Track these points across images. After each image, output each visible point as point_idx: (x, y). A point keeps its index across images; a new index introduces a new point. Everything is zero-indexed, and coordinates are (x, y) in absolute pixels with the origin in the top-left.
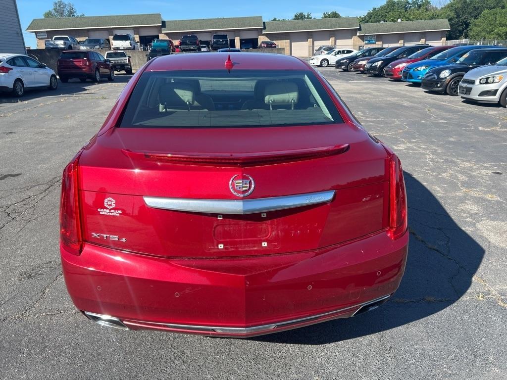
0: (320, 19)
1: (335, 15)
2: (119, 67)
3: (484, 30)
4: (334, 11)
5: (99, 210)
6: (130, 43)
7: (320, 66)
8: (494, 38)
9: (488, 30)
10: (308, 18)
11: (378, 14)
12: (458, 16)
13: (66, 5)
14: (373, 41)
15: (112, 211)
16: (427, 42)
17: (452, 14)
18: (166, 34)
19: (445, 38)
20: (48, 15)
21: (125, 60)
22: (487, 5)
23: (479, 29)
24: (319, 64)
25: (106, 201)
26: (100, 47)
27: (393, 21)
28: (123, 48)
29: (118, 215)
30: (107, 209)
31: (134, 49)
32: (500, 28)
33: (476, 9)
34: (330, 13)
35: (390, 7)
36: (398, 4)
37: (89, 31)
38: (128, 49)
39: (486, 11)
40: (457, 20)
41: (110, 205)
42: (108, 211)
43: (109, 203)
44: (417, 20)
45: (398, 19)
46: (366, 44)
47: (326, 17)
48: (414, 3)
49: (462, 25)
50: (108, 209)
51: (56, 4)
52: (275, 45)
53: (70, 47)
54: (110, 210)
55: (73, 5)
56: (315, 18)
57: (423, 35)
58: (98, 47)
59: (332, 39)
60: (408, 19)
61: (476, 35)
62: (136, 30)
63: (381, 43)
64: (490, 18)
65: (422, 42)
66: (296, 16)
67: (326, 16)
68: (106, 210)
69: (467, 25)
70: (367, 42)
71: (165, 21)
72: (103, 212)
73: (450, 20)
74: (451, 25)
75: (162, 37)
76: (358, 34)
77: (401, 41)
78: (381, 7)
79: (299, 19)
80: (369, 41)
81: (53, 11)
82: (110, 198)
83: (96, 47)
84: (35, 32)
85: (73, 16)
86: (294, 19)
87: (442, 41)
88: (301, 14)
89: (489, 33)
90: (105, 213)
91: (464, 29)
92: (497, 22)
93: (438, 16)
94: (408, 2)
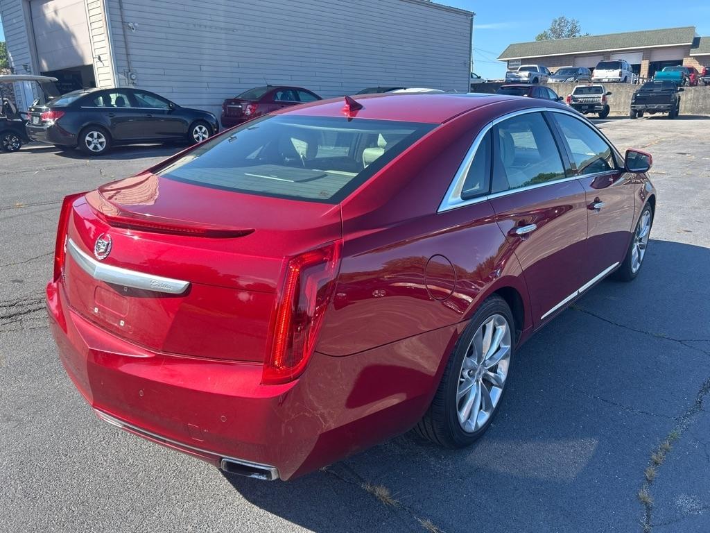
2: (587, 107)
6: (621, 72)
13: (568, 22)
18: (697, 58)
20: (540, 37)
21: (598, 98)
26: (575, 79)
28: (607, 80)
31: (625, 81)
37: (575, 57)
38: (614, 82)
51: (556, 22)
53: (536, 80)
55: (578, 22)
58: (572, 79)
62: (647, 53)
71: (700, 38)
75: (687, 62)
81: (550, 31)
83: (569, 79)
84: (508, 61)
85: (574, 36)
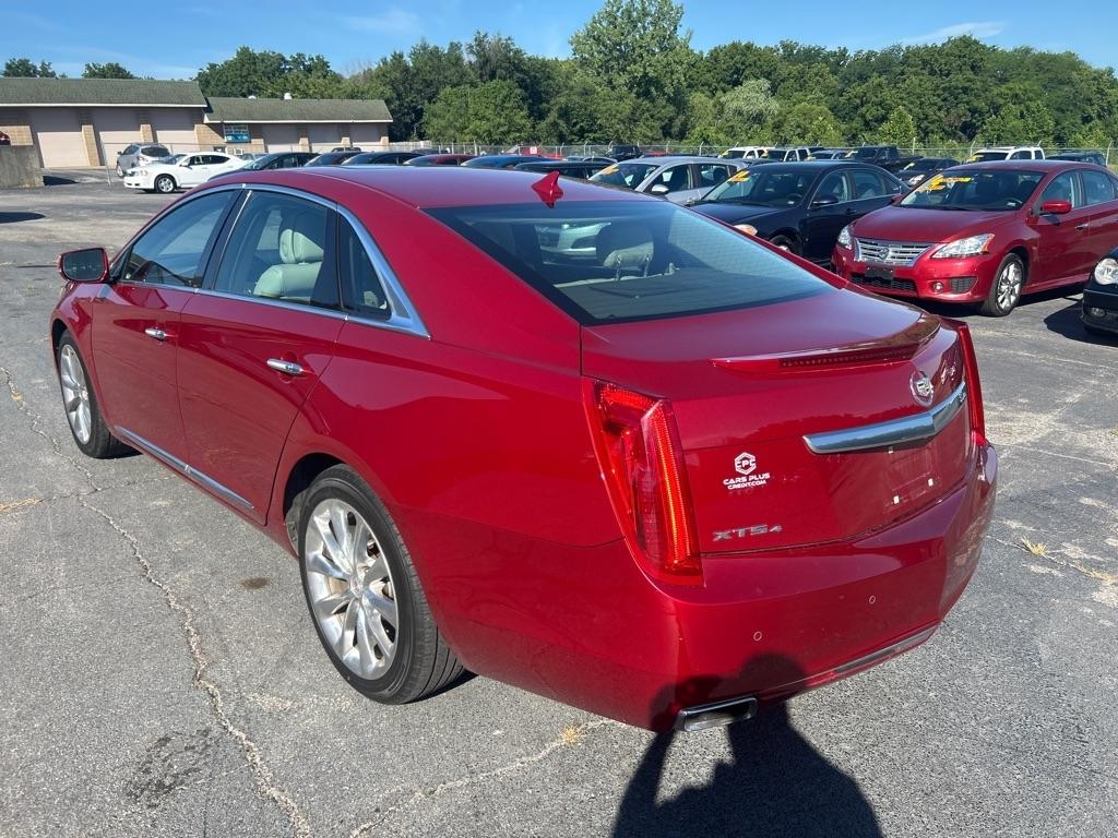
0: (78, 80)
1: (117, 72)
3: (450, 125)
4: (114, 63)
5: (725, 482)
7: (156, 190)
8: (471, 140)
9: (458, 125)
10: (46, 73)
11: (224, 78)
12: (399, 96)
14: (245, 137)
15: (752, 478)
16: (355, 145)
17: (389, 92)
19: (387, 138)
22: (446, 78)
23: (443, 123)
24: (152, 186)
25: (737, 460)
27: (273, 96)
29: (764, 482)
30: (741, 475)
32: (478, 123)
33: (428, 84)
34: (103, 64)
35: (247, 66)
36: (263, 61)
39: (448, 89)
40: (398, 102)
41: (747, 467)
42: (744, 479)
43: (745, 463)
44: (323, 98)
45: (283, 92)
46: (228, 142)
47: (93, 74)
48: (295, 61)
49: (408, 114)
50: (744, 475)
52: (6, 137)
54: (748, 476)
56: (63, 76)
57: (345, 130)
59: (145, 128)
60: (305, 95)
61: (439, 134)
63: (261, 141)
64: (456, 103)
65: (345, 142)
66: (8, 66)
67: (95, 73)
68: (738, 480)
69: (419, 113)
70: (230, 138)
72: (733, 484)
73: (388, 102)
74: (393, 112)
76: (206, 120)
77: (304, 141)
78: (226, 63)
79: (19, 75)
80: (235, 136)
82: (745, 454)
86: (6, 74)
87: (381, 143)
88: (24, 63)
89: (462, 130)
90: (739, 486)
91: (413, 122)
92: (471, 111)
93: (362, 93)
94: (283, 59)
